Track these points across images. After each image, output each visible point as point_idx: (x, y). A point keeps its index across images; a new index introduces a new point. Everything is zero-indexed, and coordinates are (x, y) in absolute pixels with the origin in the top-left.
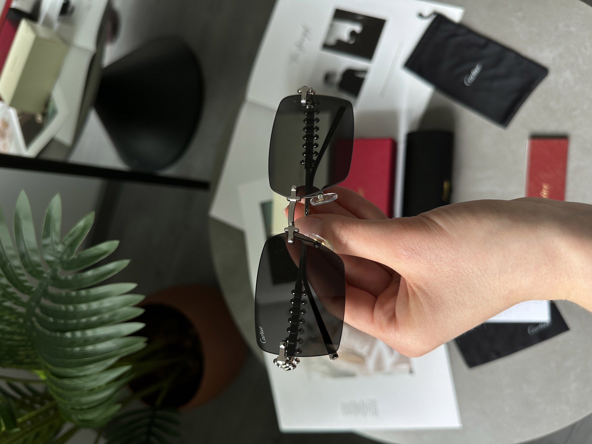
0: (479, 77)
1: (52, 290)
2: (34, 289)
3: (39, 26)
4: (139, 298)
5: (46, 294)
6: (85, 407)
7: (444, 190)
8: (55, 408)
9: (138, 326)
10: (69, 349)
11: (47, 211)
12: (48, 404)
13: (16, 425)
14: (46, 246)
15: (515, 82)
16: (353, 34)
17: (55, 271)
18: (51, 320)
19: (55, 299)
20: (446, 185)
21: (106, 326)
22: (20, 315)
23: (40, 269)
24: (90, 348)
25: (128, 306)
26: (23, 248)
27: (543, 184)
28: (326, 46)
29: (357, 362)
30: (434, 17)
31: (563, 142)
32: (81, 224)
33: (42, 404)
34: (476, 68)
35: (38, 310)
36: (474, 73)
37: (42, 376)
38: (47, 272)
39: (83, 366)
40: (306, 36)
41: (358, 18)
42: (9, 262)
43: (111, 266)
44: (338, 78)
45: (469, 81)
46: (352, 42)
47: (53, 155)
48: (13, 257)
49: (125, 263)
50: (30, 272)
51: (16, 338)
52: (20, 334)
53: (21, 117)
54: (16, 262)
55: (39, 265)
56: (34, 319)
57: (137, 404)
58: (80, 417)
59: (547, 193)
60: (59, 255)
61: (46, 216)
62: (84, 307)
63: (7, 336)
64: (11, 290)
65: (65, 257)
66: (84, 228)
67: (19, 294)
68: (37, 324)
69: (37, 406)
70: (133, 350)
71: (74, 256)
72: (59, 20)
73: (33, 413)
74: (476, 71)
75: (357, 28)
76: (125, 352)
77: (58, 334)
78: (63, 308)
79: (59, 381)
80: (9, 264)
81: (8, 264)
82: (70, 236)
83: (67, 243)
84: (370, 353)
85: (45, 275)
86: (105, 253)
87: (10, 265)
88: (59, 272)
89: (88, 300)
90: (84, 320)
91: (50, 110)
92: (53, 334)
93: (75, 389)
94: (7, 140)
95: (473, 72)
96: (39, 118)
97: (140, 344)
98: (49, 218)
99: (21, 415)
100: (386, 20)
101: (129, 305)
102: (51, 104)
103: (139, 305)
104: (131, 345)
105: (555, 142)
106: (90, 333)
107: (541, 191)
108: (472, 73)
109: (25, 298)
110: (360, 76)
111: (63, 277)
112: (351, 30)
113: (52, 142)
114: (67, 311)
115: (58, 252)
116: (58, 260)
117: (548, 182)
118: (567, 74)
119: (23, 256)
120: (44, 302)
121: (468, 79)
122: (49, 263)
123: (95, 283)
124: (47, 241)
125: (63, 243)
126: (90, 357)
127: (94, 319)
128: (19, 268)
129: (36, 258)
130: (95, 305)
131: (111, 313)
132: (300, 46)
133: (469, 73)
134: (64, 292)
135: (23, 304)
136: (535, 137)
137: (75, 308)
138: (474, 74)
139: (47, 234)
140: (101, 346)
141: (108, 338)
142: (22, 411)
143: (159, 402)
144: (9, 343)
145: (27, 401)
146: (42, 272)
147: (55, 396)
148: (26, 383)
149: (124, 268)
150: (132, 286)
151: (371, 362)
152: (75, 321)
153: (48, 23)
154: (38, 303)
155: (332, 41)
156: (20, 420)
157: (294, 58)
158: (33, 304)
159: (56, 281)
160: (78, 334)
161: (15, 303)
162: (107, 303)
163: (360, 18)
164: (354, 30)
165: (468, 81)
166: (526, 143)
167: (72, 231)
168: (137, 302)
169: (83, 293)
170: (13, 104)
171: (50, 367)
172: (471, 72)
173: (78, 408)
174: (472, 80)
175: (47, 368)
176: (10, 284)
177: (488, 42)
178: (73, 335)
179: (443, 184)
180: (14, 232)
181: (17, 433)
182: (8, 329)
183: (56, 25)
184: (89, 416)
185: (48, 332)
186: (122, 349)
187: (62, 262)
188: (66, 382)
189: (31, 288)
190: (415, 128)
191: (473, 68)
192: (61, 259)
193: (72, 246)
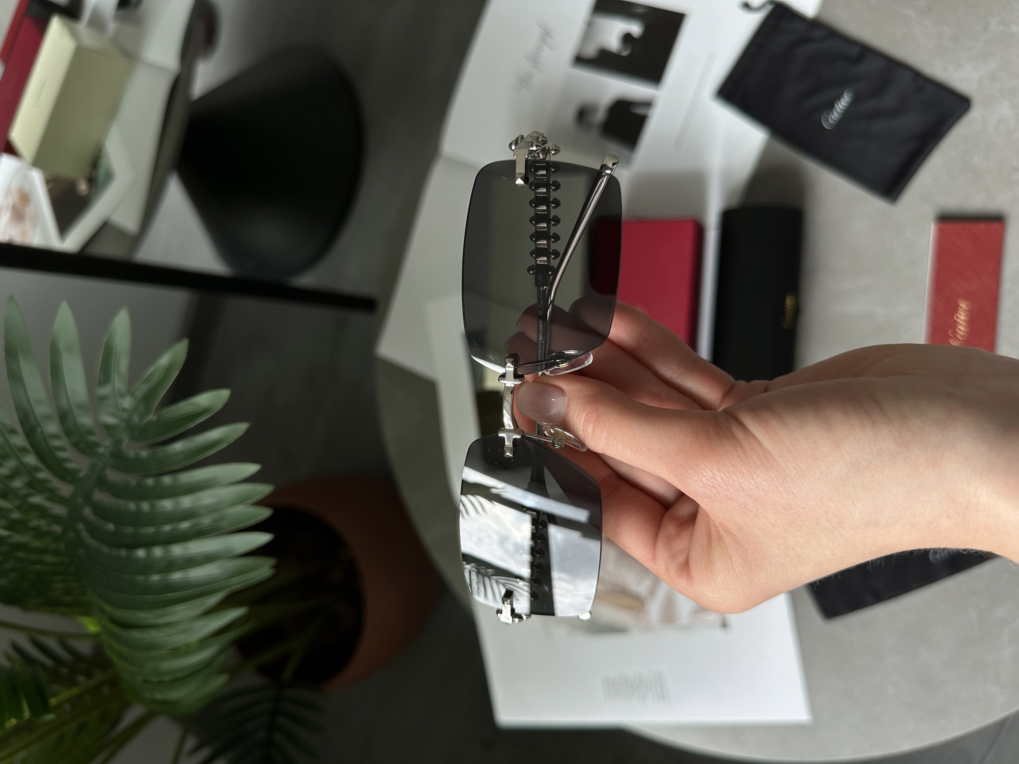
0: (847, 114)
1: (113, 476)
2: (82, 474)
3: (82, 26)
4: (264, 489)
5: (101, 482)
6: (167, 678)
7: (786, 310)
8: (114, 682)
9: (262, 539)
10: (141, 578)
11: (106, 338)
12: (99, 676)
13: (47, 709)
14: (103, 398)
15: (911, 122)
16: (627, 38)
17: (118, 442)
18: (111, 527)
19: (117, 491)
20: (789, 302)
21: (204, 538)
22: (56, 519)
23: (92, 438)
24: (177, 576)
25: (243, 504)
26: (64, 403)
27: (959, 300)
28: (580, 60)
29: (631, 608)
30: (769, 8)
31: (995, 226)
32: (164, 360)
33: (89, 675)
34: (844, 98)
35: (87, 512)
36: (840, 106)
37: (92, 626)
38: (105, 446)
39: (165, 607)
40: (545, 43)
41: (635, 11)
42: (41, 428)
43: (215, 434)
44: (600, 116)
45: (830, 121)
46: (625, 53)
47: (108, 250)
48: (47, 417)
49: (241, 428)
50: (76, 445)
51: (49, 558)
52: (56, 553)
53: (50, 186)
54: (52, 427)
55: (91, 433)
56: (81, 526)
57: (250, 678)
58: (159, 696)
59: (966, 316)
60: (125, 415)
61: (104, 346)
62: (167, 505)
63: (33, 556)
64: (43, 475)
65: (136, 419)
66: (169, 369)
67: (56, 483)
68: (85, 536)
69: (81, 678)
70: (251, 581)
71: (152, 417)
72: (117, 17)
73: (74, 691)
74: (842, 104)
75: (635, 29)
76: (238, 583)
77: (123, 553)
78: (132, 506)
79: (124, 633)
80: (40, 429)
81: (38, 430)
82: (145, 381)
83: (140, 394)
84: (652, 592)
85: (101, 450)
86: (205, 411)
87: (42, 431)
88: (124, 445)
89: (175, 492)
90: (167, 528)
91: (101, 173)
92: (114, 552)
93: (150, 647)
94: (27, 225)
95: (838, 105)
96: (83, 187)
97: (264, 569)
98: (109, 351)
99: (55, 694)
100: (686, 14)
101: (246, 502)
102: (103, 162)
103: (262, 503)
104: (249, 572)
105: (982, 226)
106: (177, 550)
107: (956, 313)
108: (836, 106)
109: (66, 490)
110: (640, 111)
111: (132, 454)
112: (624, 32)
113: (105, 228)
114: (139, 512)
115: (124, 410)
116: (124, 424)
117: (968, 297)
118: (1004, 109)
119: (64, 416)
120: (100, 496)
121: (829, 117)
122: (108, 428)
123: (187, 463)
124: (105, 391)
125: (133, 395)
126: (179, 591)
127: (185, 525)
128: (56, 437)
129: (85, 420)
130: (186, 502)
131: (214, 516)
132: (534, 59)
133: (830, 106)
134: (132, 480)
135: (61, 501)
136: (946, 219)
137: (153, 507)
138: (840, 108)
139: (106, 378)
140: (197, 574)
141: (209, 559)
142: (56, 687)
143: (288, 674)
144: (38, 567)
145: (65, 671)
146: (96, 445)
147: (115, 659)
148: (62, 639)
149: (238, 437)
150: (252, 468)
151: (654, 609)
152: (151, 530)
153: (97, 23)
154: (88, 498)
155: (591, 51)
156: (53, 701)
157: (524, 81)
158: (80, 500)
159: (119, 460)
160: (158, 552)
161: (50, 499)
162: (207, 498)
163: (640, 11)
164: (630, 32)
165: (828, 120)
166: (930, 229)
167: (149, 373)
168: (260, 496)
169: (167, 480)
170: (37, 162)
171: (108, 608)
172: (834, 105)
173: (155, 679)
174: (836, 118)
175: (102, 611)
176: (41, 465)
177: (865, 51)
178: (149, 554)
179: (784, 299)
180: (49, 373)
181: (51, 722)
182: (37, 544)
183: (112, 26)
184: (175, 694)
185: (105, 549)
186: (233, 579)
187: (130, 428)
188: (136, 635)
189: (77, 471)
190: (735, 202)
191: (838, 97)
192: (128, 422)
193: (147, 399)
